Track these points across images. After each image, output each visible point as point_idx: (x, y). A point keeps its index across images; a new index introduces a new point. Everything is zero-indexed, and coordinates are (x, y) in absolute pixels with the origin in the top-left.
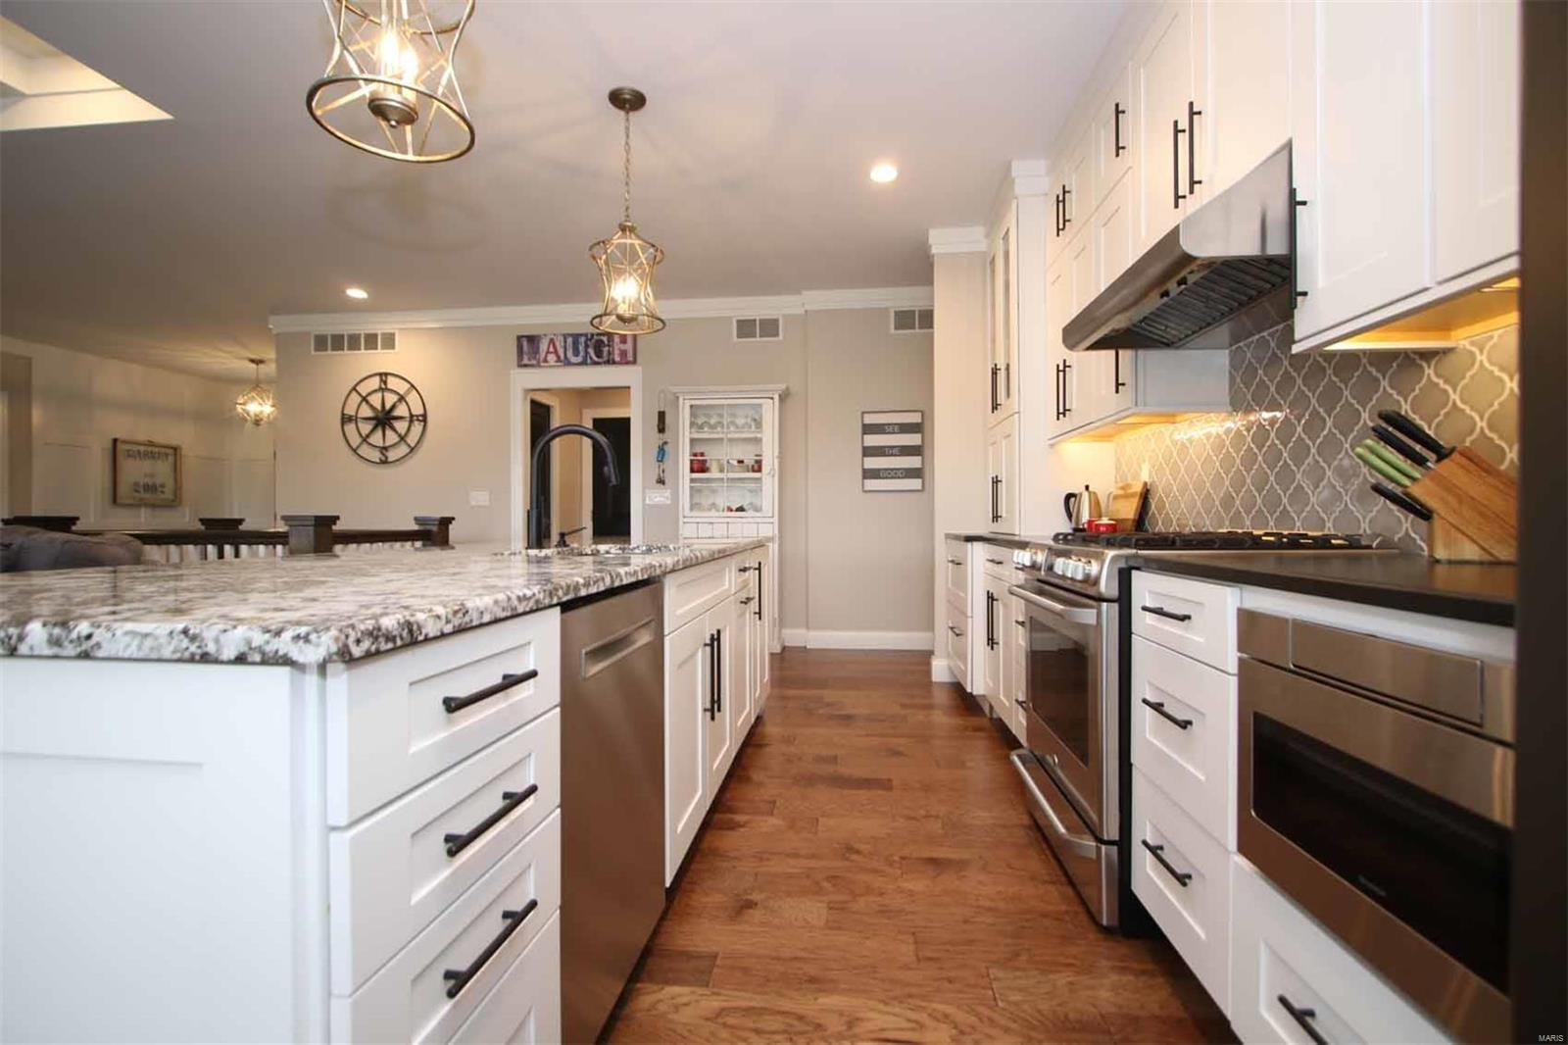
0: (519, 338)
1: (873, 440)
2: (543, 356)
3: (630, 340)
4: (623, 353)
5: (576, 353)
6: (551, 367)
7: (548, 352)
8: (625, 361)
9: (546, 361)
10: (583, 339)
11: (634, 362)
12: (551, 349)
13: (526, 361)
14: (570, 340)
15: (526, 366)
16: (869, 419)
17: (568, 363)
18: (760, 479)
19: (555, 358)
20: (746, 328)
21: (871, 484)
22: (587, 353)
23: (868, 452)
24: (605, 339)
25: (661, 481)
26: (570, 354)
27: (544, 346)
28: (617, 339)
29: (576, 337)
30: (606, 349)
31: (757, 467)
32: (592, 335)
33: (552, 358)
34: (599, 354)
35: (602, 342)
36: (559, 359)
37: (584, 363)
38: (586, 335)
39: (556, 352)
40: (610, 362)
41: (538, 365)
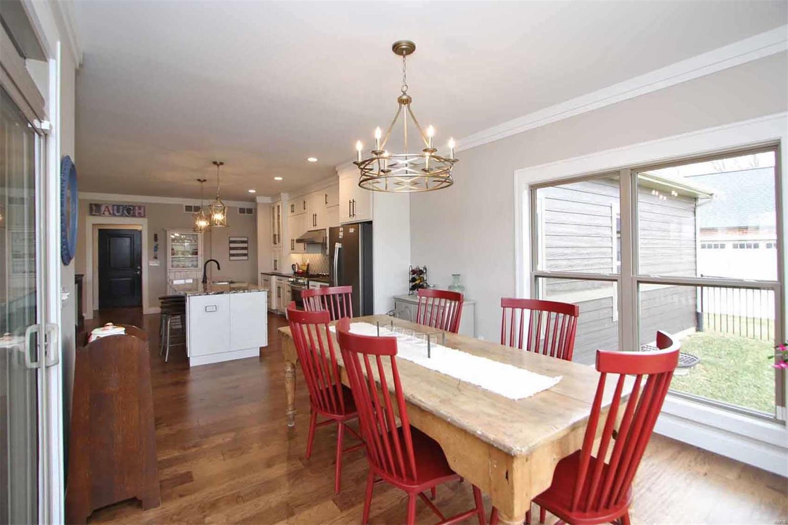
0: (91, 205)
1: (232, 245)
2: (102, 213)
3: (142, 209)
4: (140, 214)
5: (118, 211)
6: (106, 216)
7: (105, 211)
8: (140, 216)
9: (104, 214)
10: (121, 207)
11: (144, 216)
12: (107, 210)
13: (94, 213)
14: (115, 207)
15: (94, 215)
16: (232, 239)
17: (114, 215)
18: (197, 257)
19: (108, 213)
20: (188, 208)
21: (232, 258)
22: (123, 211)
23: (231, 249)
24: (132, 208)
25: (156, 258)
26: (115, 213)
27: (103, 208)
28: (137, 208)
29: (118, 206)
30: (132, 212)
31: (196, 253)
32: (126, 206)
33: (107, 213)
34: (129, 213)
35: (130, 209)
36: (110, 214)
37: (122, 216)
38: (123, 206)
39: (109, 211)
40: (134, 216)
41: (100, 215)
